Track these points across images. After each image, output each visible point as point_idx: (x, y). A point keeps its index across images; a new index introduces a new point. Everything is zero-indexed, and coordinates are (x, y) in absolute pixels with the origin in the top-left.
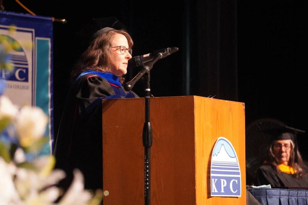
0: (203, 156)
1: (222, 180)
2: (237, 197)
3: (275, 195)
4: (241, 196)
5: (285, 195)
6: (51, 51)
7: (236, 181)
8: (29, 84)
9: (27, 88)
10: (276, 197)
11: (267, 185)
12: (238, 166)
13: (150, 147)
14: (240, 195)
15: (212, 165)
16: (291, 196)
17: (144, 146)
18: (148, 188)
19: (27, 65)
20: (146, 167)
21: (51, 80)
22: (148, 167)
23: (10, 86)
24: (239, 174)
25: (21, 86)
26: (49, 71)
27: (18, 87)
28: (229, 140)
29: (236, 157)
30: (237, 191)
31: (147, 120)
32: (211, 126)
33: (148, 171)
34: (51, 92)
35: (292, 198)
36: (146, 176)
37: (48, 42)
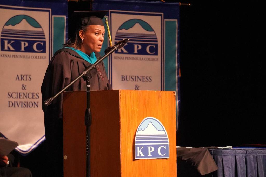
0: (129, 131)
1: (149, 148)
2: (167, 159)
3: (229, 154)
4: (170, 157)
5: (241, 154)
6: (178, 29)
7: (165, 147)
8: (159, 56)
9: (157, 60)
10: (231, 156)
11: (230, 146)
12: (167, 137)
13: (90, 126)
14: (168, 157)
15: (137, 137)
16: (250, 154)
17: (86, 125)
18: (88, 154)
19: (157, 41)
20: (87, 139)
21: (178, 53)
22: (88, 139)
23: (141, 59)
24: (168, 142)
25: (151, 59)
26: (177, 45)
27: (149, 59)
28: (158, 119)
29: (164, 130)
30: (165, 154)
31: (88, 108)
32: (138, 110)
33: (88, 142)
34: (178, 62)
35: (249, 155)
36: (87, 146)
37: (176, 22)
